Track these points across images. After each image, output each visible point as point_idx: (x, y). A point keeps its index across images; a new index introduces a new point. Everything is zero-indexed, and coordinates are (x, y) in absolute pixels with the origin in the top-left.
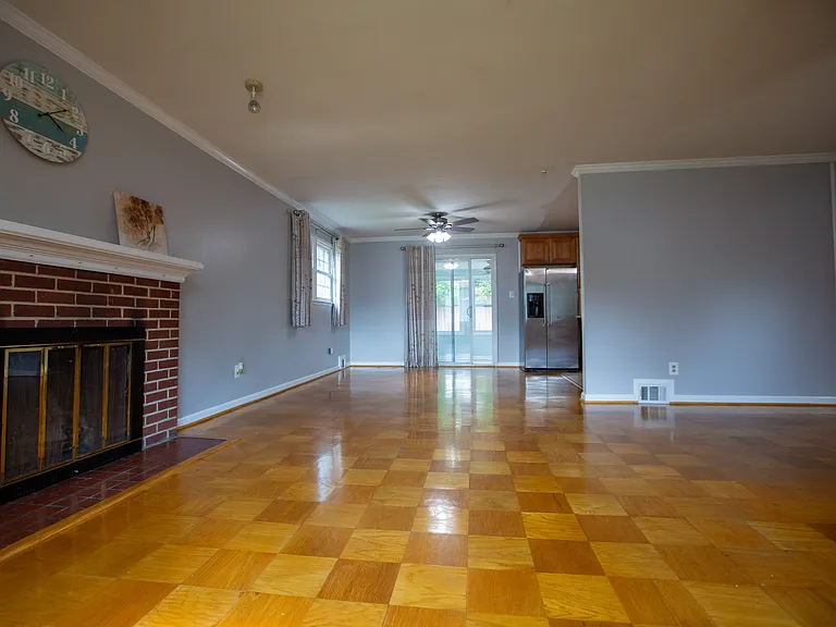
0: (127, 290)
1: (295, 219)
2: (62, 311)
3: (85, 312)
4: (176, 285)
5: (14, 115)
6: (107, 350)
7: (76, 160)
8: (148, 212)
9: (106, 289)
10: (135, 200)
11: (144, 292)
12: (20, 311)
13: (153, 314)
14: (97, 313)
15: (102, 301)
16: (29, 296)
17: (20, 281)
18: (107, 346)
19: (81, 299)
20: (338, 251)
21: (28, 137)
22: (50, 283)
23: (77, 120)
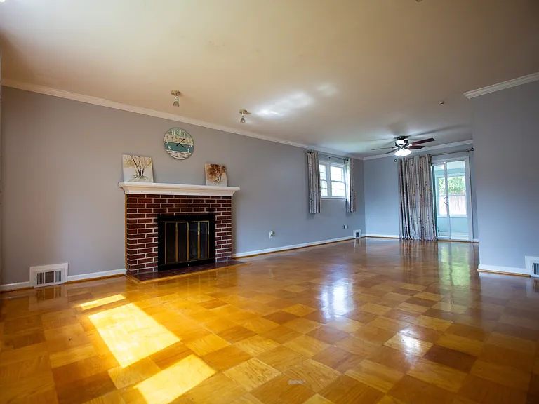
0: (207, 201)
1: (310, 155)
2: (183, 210)
3: (191, 210)
4: (230, 197)
5: (169, 147)
6: (199, 224)
7: (189, 156)
8: (218, 170)
9: (198, 201)
10: (212, 166)
11: (214, 201)
12: (169, 210)
13: (218, 210)
14: (195, 210)
15: (197, 206)
16: (172, 206)
17: (169, 201)
18: (199, 222)
19: (189, 206)
20: (348, 167)
21: (173, 153)
22: (178, 201)
23: (189, 142)
